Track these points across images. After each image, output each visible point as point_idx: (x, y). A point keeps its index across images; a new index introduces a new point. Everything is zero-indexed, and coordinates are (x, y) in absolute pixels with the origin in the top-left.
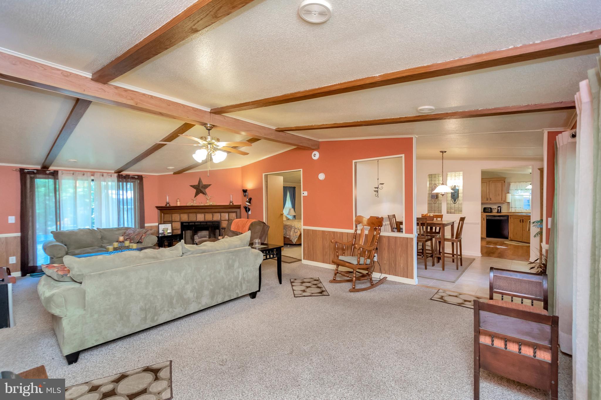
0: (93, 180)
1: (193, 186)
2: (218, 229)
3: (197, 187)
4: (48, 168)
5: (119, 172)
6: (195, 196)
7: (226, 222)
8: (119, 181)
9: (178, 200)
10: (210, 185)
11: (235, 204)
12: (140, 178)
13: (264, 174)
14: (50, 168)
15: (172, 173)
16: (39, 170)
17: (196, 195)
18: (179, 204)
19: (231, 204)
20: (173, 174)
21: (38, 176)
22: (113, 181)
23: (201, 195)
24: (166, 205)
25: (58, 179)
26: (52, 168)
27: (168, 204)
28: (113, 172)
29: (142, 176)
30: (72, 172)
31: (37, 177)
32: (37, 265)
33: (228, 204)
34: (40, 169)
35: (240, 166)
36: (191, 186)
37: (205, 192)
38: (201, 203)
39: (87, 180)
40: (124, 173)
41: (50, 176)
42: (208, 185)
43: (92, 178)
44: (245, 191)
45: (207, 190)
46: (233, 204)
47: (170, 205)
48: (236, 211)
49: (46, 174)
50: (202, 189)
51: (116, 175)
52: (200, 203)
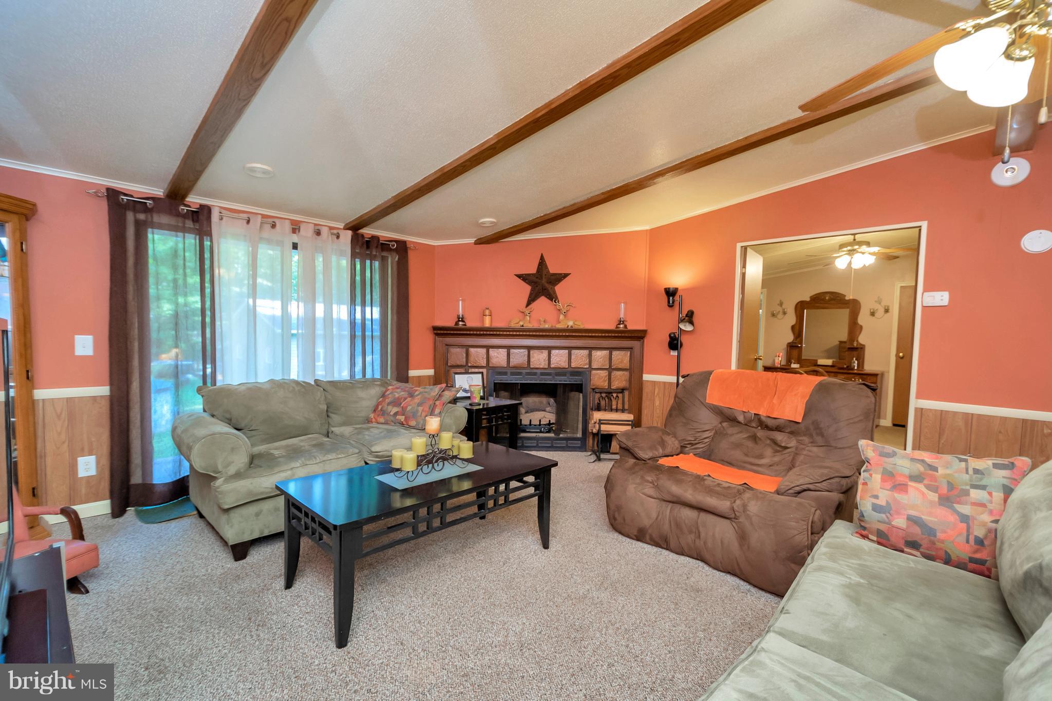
0: (295, 246)
1: (523, 277)
2: (581, 391)
3: (534, 279)
4: (184, 196)
5: (355, 227)
6: (528, 304)
7: (604, 374)
8: (354, 256)
9: (487, 312)
10: (566, 275)
11: (630, 327)
12: (402, 248)
13: (739, 245)
14: (188, 199)
15: (472, 241)
16: (159, 199)
17: (531, 300)
18: (487, 323)
19: (622, 326)
20: (477, 243)
21: (157, 218)
22: (341, 254)
23: (542, 301)
24: (457, 324)
25: (210, 234)
26: (194, 200)
27: (463, 321)
28: (341, 226)
29: (406, 242)
30: (245, 216)
31: (152, 222)
32: (155, 482)
33: (612, 327)
34: (162, 197)
35: (647, 227)
36: (519, 276)
37: (555, 292)
38: (544, 321)
39: (280, 244)
40: (368, 231)
41: (189, 224)
42: (561, 274)
43: (295, 238)
44: (671, 293)
45: (559, 289)
46: (626, 326)
47: (465, 325)
48: (630, 346)
49: (178, 215)
50: (548, 286)
51: (349, 233)
52: (542, 323)
